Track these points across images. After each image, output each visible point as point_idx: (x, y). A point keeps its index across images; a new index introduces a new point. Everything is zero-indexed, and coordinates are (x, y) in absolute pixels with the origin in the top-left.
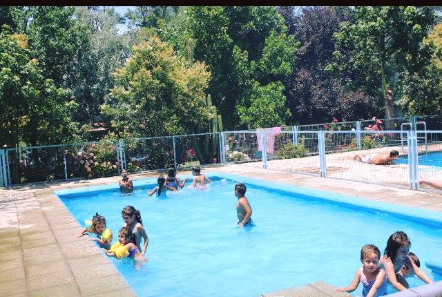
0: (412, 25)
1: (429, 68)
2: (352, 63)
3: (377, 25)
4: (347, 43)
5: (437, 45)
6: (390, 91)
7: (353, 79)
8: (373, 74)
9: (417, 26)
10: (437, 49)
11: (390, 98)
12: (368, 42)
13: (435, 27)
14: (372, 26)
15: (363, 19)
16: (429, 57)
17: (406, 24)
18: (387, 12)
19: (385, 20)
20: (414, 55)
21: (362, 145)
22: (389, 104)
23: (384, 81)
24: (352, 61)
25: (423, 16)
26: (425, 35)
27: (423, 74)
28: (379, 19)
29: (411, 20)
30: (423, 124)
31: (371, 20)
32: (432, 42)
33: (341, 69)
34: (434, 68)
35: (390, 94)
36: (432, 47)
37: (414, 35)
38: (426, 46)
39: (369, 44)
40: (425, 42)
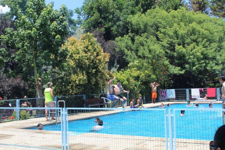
0: (55, 36)
1: (66, 64)
2: (13, 58)
3: (32, 32)
4: (10, 43)
5: (71, 50)
6: (40, 79)
7: (12, 69)
8: (28, 66)
9: (58, 36)
10: (70, 53)
11: (40, 83)
12: (26, 44)
13: (69, 39)
14: (29, 33)
15: (22, 27)
16: (65, 57)
17: (52, 35)
18: (39, 24)
19: (37, 30)
20: (56, 55)
21: (20, 117)
22: (39, 88)
23: (36, 71)
24: (14, 56)
25: (62, 30)
26: (63, 43)
27: (62, 68)
28: (34, 28)
29: (55, 32)
30: (63, 102)
31: (28, 29)
32: (67, 48)
33: (5, 61)
34: (68, 65)
35: (40, 81)
36: (67, 51)
37: (57, 42)
38: (63, 50)
39: (26, 45)
40: (63, 48)
